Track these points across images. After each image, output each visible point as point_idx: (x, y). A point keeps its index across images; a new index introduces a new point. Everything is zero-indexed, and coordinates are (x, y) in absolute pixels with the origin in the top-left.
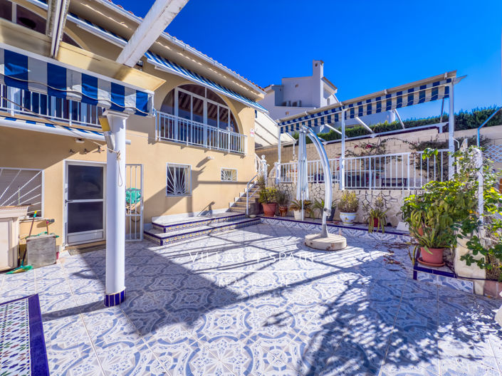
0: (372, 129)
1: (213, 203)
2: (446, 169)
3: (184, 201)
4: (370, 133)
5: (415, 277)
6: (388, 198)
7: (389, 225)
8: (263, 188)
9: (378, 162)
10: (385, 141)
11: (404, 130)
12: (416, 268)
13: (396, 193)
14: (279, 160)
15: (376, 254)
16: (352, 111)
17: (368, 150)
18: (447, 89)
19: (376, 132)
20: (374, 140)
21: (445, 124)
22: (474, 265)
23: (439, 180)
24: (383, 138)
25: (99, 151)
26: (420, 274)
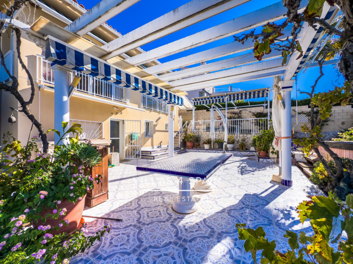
0: (235, 104)
1: (161, 142)
2: (267, 126)
3: (150, 140)
4: (234, 106)
5: (259, 161)
6: (246, 138)
7: (247, 149)
8: (186, 134)
9: (242, 122)
10: (241, 111)
11: (250, 106)
12: (259, 158)
13: (249, 136)
14: (194, 120)
15: (245, 158)
16: (230, 98)
17: (234, 115)
18: (267, 93)
19: (237, 106)
20: (236, 110)
21: (266, 104)
22: (274, 154)
23: (265, 130)
24: (240, 109)
25: (121, 113)
26: (260, 159)
